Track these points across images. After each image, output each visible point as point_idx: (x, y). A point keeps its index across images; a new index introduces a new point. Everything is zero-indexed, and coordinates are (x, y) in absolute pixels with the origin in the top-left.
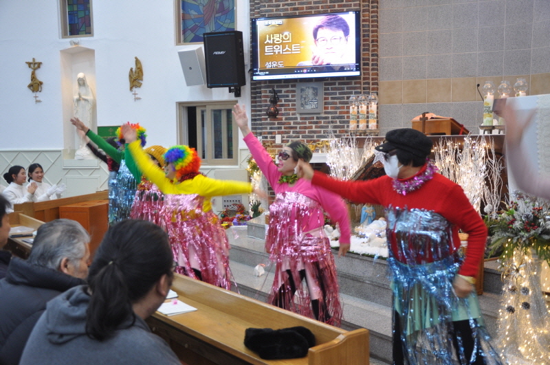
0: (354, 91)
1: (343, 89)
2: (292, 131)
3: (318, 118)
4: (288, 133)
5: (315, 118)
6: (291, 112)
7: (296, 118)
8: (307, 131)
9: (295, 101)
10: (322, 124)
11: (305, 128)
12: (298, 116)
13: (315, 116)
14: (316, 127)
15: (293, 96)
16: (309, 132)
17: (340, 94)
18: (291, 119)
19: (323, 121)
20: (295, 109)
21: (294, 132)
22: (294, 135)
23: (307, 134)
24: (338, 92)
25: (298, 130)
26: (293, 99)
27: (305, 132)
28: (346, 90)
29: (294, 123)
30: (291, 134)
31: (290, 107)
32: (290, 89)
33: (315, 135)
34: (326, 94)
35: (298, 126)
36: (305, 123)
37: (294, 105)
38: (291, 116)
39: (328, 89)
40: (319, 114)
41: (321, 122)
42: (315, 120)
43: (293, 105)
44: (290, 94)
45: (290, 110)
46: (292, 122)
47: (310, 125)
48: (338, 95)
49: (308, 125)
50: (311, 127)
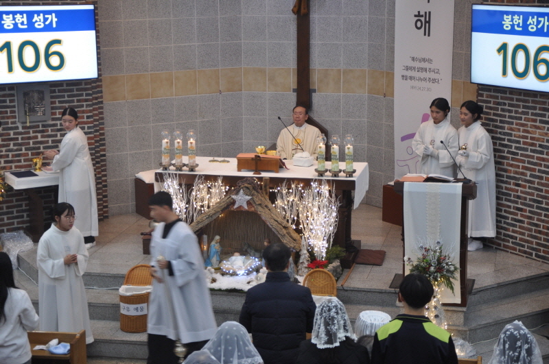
0: (84, 93)
1: (72, 90)
2: (12, 143)
3: (43, 126)
4: (9, 145)
5: (41, 126)
6: (10, 121)
7: (17, 128)
8: (31, 142)
9: (14, 107)
10: (50, 133)
11: (29, 138)
12: (20, 125)
13: (40, 124)
14: (42, 137)
15: (11, 101)
16: (34, 143)
17: (69, 96)
18: (11, 129)
19: (50, 129)
20: (15, 117)
21: (14, 145)
22: (15, 148)
23: (31, 145)
24: (66, 94)
25: (20, 141)
26: (12, 104)
27: (29, 144)
28: (75, 92)
29: (15, 134)
30: (12, 147)
31: (9, 114)
32: (7, 92)
33: (42, 146)
34: (52, 97)
35: (20, 137)
36: (29, 133)
37: (14, 112)
38: (10, 125)
39: (54, 91)
40: (45, 121)
41: (48, 131)
42: (41, 129)
43: (11, 112)
44: (8, 99)
45: (8, 118)
46: (12, 132)
47: (34, 134)
48: (66, 99)
49: (32, 135)
50: (36, 137)
